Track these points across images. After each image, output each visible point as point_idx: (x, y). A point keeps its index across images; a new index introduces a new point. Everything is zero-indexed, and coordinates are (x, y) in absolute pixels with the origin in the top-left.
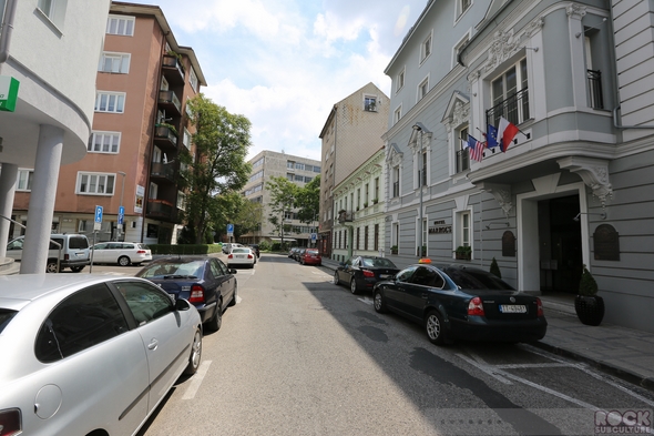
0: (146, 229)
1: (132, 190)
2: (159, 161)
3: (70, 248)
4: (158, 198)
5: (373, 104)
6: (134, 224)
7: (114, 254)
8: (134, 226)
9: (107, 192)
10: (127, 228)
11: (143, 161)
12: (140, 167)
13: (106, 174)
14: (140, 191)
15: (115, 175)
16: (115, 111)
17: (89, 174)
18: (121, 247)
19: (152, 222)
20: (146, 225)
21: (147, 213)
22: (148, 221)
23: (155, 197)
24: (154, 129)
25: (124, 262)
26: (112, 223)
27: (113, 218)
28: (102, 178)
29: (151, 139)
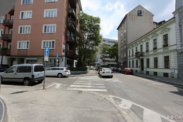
0: (66, 62)
1: (61, 46)
2: (69, 35)
3: (35, 71)
4: (70, 49)
5: (141, 13)
6: (62, 59)
7: (56, 72)
8: (62, 60)
9: (52, 48)
10: (60, 61)
11: (64, 35)
12: (63, 37)
13: (52, 41)
14: (64, 46)
15: (55, 41)
16: (54, 17)
17: (46, 41)
18: (58, 69)
19: (68, 59)
20: (66, 60)
21: (66, 56)
22: (67, 59)
23: (68, 49)
24: (67, 23)
25: (60, 76)
26: (55, 59)
27: (54, 58)
28: (50, 43)
29: (66, 27)
